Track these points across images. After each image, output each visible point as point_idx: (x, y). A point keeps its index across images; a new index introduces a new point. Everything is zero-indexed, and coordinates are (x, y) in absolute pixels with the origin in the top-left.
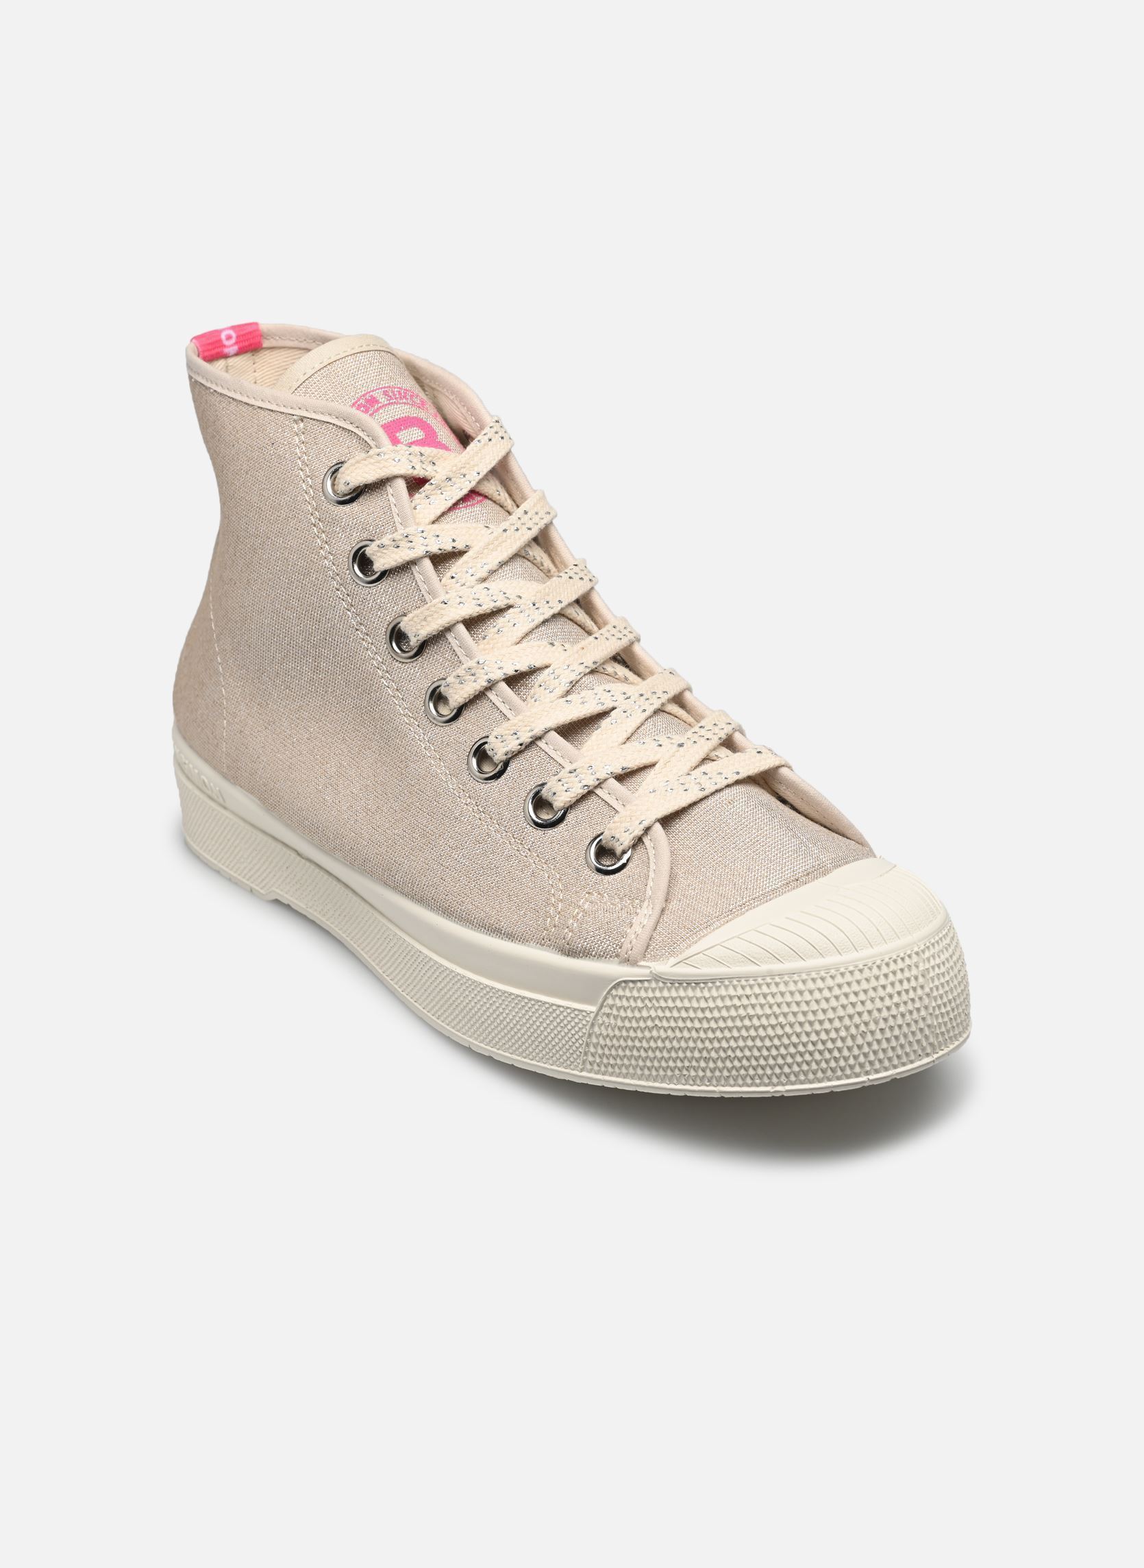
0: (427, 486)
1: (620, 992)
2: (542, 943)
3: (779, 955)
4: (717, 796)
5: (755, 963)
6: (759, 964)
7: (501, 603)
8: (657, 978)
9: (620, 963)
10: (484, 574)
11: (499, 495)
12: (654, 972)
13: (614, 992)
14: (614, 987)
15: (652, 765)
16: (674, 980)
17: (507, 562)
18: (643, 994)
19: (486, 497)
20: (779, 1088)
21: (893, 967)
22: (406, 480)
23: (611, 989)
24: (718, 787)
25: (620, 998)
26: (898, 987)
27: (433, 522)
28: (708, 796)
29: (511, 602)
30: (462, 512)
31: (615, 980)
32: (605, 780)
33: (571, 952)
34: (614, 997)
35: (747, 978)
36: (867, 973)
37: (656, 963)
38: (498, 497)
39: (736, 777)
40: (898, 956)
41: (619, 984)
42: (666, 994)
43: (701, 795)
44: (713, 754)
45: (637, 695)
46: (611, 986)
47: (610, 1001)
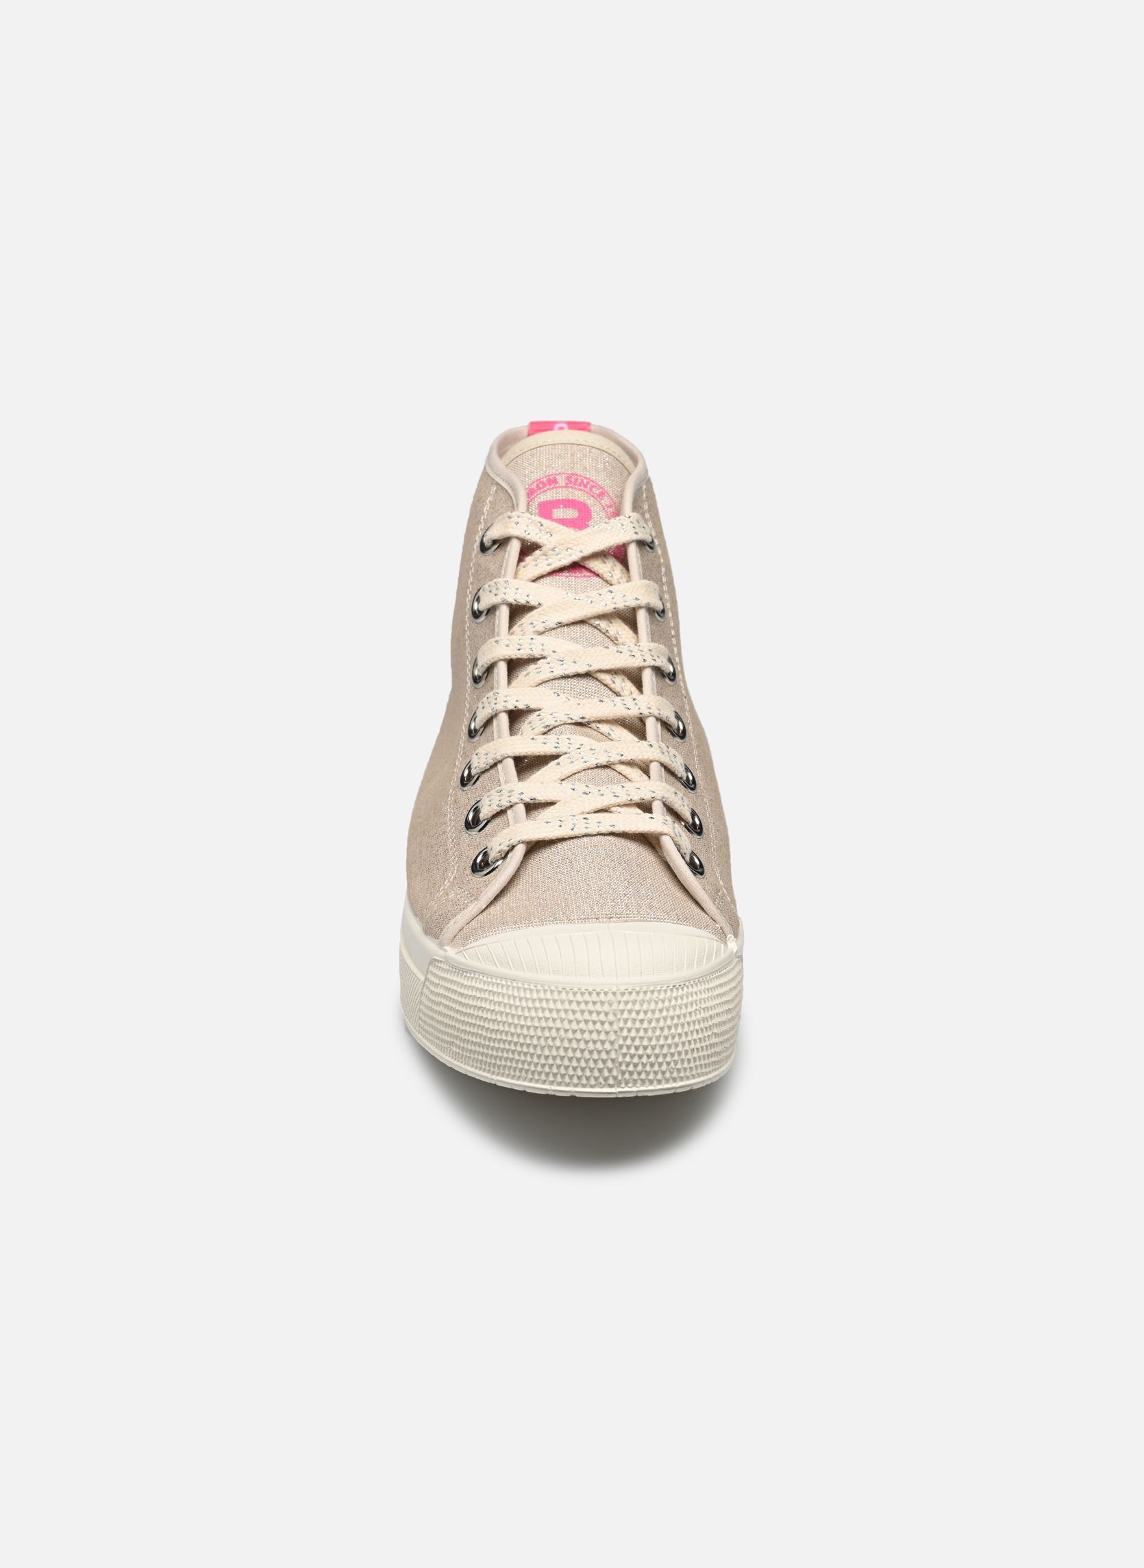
0: (537, 552)
1: (431, 968)
2: (420, 919)
3: (512, 962)
4: (585, 839)
5: (496, 964)
6: (498, 965)
7: (537, 653)
9: (438, 944)
10: (542, 629)
11: (612, 576)
14: (430, 964)
15: (552, 803)
16: (454, 965)
17: (569, 625)
18: (441, 973)
19: (598, 575)
21: (587, 997)
22: (522, 544)
24: (590, 831)
25: (433, 974)
26: (587, 1016)
27: (534, 581)
28: (579, 837)
29: (545, 654)
30: (561, 578)
31: (431, 958)
32: (516, 804)
33: (425, 930)
34: (430, 972)
36: (563, 996)
37: (451, 948)
38: (611, 579)
39: (611, 829)
40: (594, 990)
41: (431, 961)
42: (449, 976)
43: (570, 833)
44: (613, 809)
45: (589, 748)
47: (429, 975)
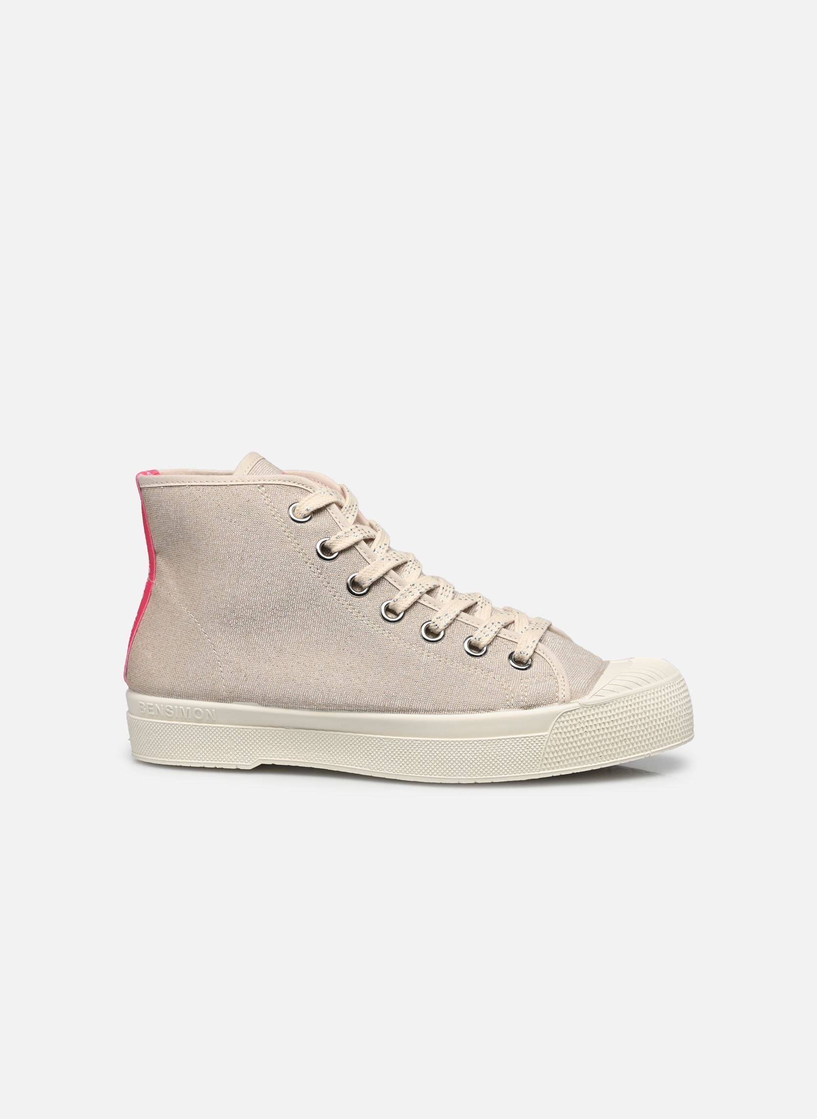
1: (563, 719)
2: (509, 707)
8: (584, 706)
9: (560, 704)
12: (581, 703)
13: (559, 720)
14: (559, 717)
16: (592, 705)
18: (576, 716)
20: (649, 752)
23: (558, 719)
25: (563, 722)
31: (558, 714)
33: (529, 707)
34: (559, 723)
35: (628, 697)
37: (581, 699)
41: (562, 715)
42: (588, 713)
46: (557, 717)
47: (557, 725)
